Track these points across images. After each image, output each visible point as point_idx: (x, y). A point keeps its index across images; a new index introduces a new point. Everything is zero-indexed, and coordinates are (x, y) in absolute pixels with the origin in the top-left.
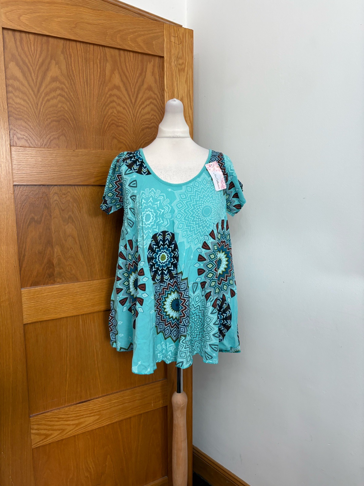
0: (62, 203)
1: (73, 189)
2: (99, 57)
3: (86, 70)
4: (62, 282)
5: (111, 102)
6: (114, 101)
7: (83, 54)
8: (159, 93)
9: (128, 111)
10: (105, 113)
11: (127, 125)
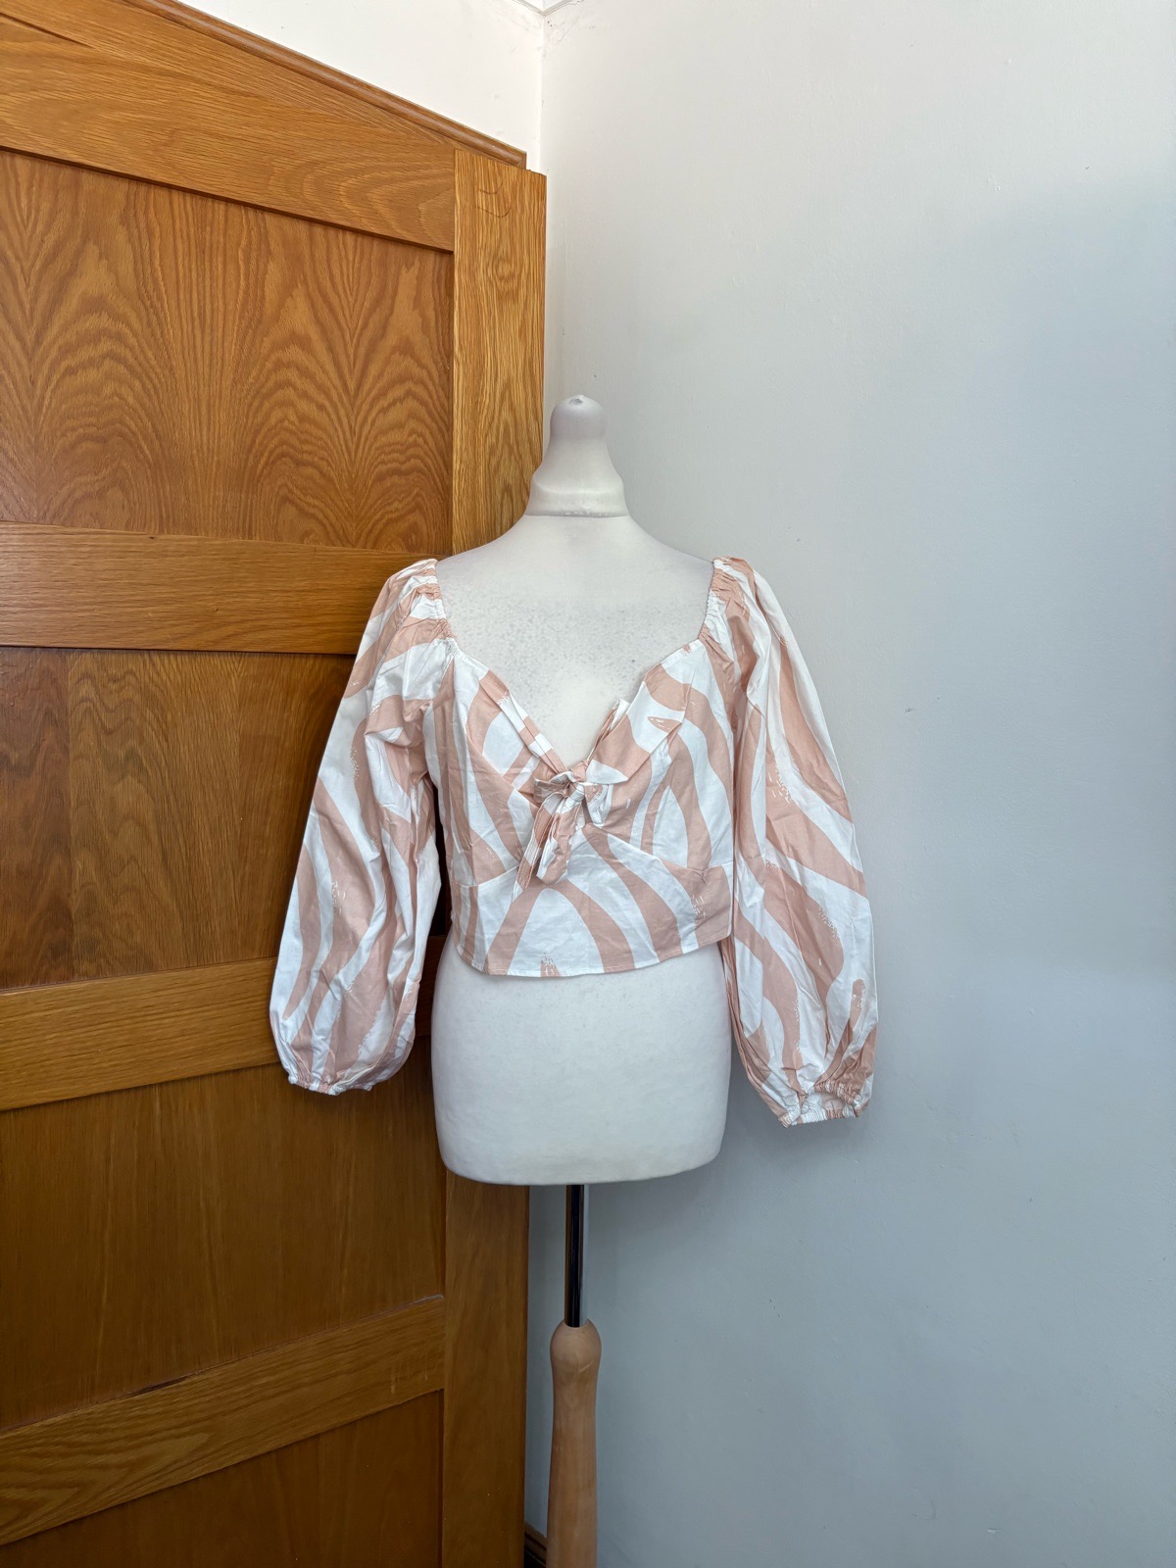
0: (107, 709)
1: (144, 661)
2: (244, 243)
3: (200, 280)
4: (98, 974)
5: (279, 386)
6: (289, 384)
7: (192, 230)
8: (434, 365)
9: (334, 417)
10: (259, 419)
11: (327, 461)
